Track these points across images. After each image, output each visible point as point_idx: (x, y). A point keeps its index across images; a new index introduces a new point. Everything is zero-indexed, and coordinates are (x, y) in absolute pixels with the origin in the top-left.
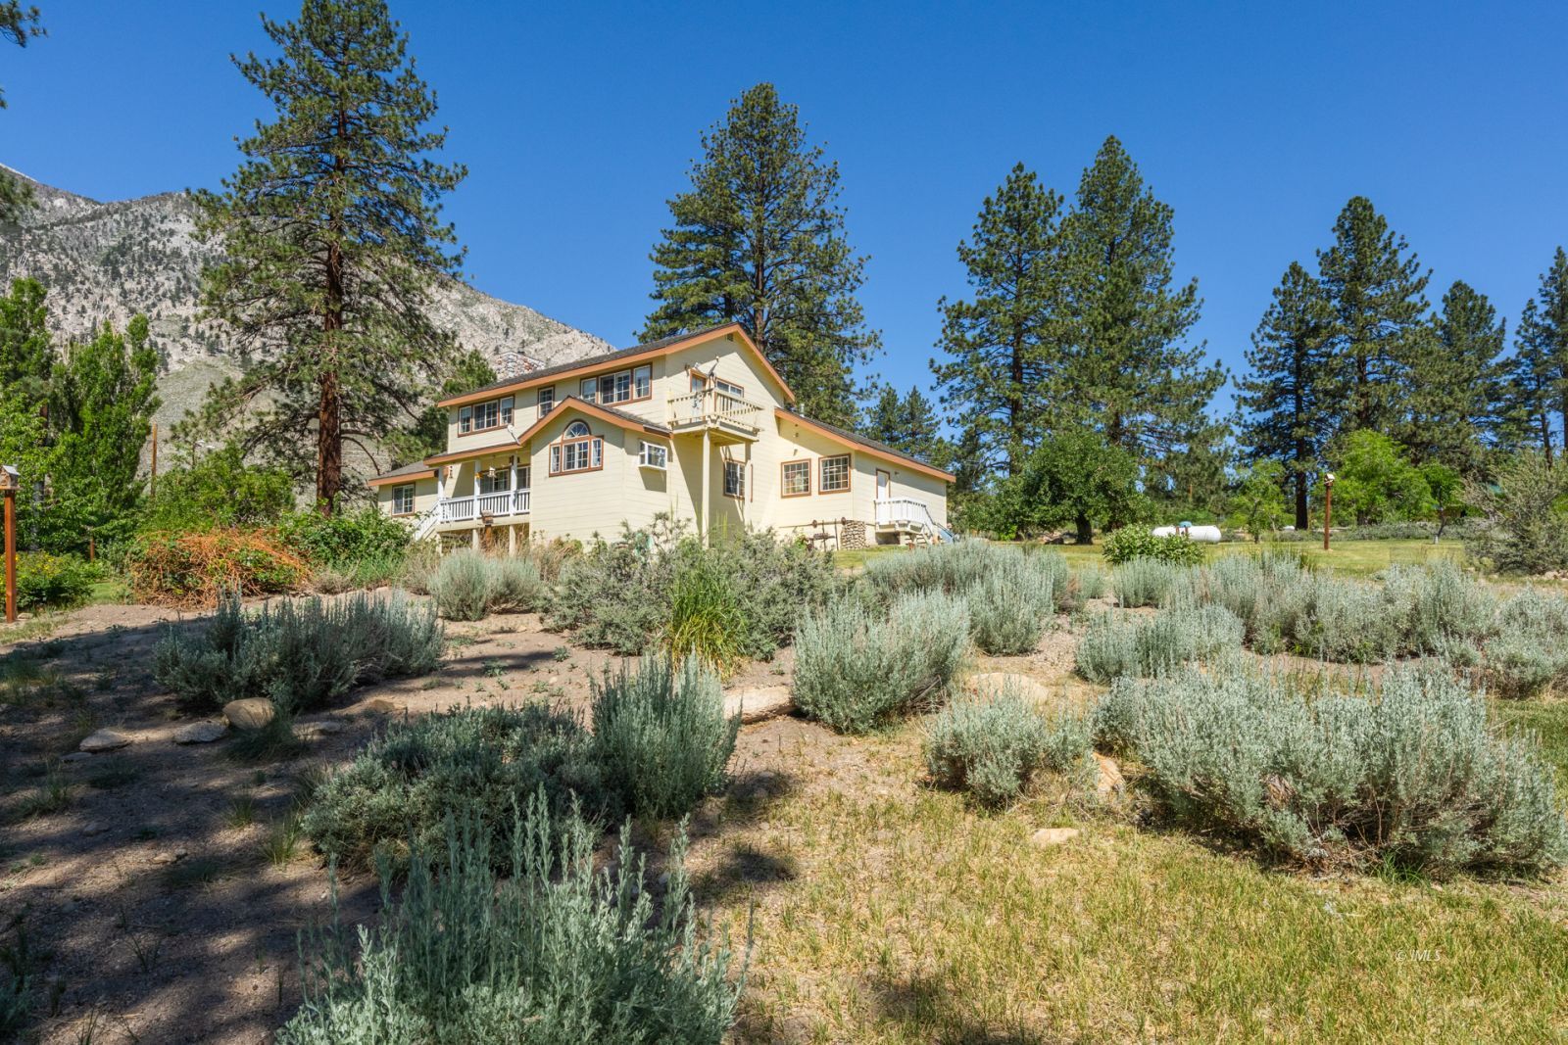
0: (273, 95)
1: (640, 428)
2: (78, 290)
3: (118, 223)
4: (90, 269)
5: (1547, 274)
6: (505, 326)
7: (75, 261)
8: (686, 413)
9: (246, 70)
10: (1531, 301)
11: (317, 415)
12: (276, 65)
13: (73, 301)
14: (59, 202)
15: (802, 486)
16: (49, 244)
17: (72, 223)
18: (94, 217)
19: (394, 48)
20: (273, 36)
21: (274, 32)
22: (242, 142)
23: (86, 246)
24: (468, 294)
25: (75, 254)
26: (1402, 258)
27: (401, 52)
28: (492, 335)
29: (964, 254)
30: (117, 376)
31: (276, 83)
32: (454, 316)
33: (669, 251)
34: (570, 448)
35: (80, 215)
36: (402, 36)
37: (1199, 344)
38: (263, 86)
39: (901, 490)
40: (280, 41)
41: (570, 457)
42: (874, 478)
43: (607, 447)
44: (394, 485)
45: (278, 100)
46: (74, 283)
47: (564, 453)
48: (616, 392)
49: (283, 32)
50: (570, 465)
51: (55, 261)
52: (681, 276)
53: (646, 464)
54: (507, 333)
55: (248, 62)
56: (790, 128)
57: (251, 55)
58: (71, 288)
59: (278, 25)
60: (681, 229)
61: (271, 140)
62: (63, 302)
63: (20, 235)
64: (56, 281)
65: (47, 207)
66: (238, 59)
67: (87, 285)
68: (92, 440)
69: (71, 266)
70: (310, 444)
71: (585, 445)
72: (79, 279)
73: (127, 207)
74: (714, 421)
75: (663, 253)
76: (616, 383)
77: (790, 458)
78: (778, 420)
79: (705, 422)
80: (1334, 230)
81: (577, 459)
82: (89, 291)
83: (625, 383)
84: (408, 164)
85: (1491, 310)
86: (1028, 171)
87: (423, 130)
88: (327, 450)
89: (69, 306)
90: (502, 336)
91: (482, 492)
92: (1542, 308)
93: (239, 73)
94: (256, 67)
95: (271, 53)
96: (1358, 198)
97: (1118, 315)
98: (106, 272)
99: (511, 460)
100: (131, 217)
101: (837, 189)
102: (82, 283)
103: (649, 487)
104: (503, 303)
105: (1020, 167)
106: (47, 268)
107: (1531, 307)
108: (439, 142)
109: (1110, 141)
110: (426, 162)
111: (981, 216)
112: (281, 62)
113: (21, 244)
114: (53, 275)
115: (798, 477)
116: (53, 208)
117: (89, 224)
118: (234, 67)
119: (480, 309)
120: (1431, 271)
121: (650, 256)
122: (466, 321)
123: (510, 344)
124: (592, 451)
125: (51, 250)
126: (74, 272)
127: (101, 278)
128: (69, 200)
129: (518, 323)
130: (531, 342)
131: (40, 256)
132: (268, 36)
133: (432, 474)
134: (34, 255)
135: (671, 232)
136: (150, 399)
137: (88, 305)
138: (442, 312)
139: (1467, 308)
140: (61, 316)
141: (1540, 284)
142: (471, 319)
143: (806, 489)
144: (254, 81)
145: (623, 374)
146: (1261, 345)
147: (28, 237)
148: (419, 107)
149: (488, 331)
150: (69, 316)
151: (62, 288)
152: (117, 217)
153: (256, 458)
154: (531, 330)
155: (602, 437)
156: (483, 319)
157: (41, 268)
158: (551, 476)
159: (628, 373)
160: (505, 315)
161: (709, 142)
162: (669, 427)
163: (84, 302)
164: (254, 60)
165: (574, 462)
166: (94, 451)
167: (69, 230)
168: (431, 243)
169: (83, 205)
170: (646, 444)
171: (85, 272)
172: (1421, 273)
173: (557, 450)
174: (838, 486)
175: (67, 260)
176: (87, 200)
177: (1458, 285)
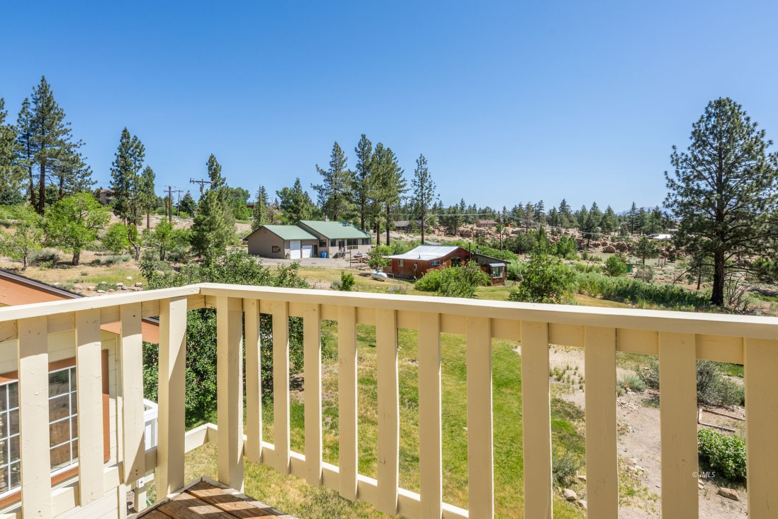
5: (37, 89)
92: (33, 106)
107: (26, 103)
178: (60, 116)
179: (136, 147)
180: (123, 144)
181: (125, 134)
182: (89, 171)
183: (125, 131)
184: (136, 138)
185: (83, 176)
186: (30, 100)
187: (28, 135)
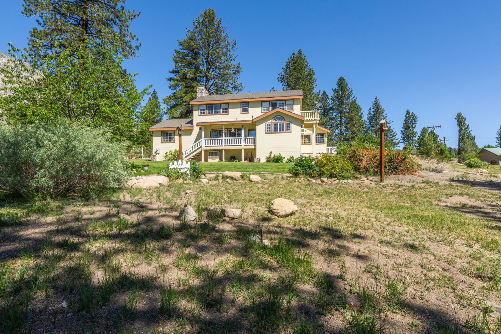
15: (308, 142)
34: (275, 125)
41: (275, 128)
43: (293, 125)
44: (162, 131)
47: (272, 126)
50: (275, 130)
71: (283, 124)
76: (278, 104)
81: (279, 129)
83: (282, 105)
92: (373, 110)
107: (370, 109)
115: (306, 139)
124: (286, 127)
143: (309, 142)
145: (281, 102)
155: (291, 122)
158: (266, 133)
159: (284, 102)
173: (268, 125)
174: (321, 142)
178: (383, 111)
179: (413, 118)
180: (407, 118)
181: (408, 113)
182: (395, 134)
183: (408, 111)
184: (413, 113)
185: (393, 137)
186: (372, 108)
187: (371, 123)
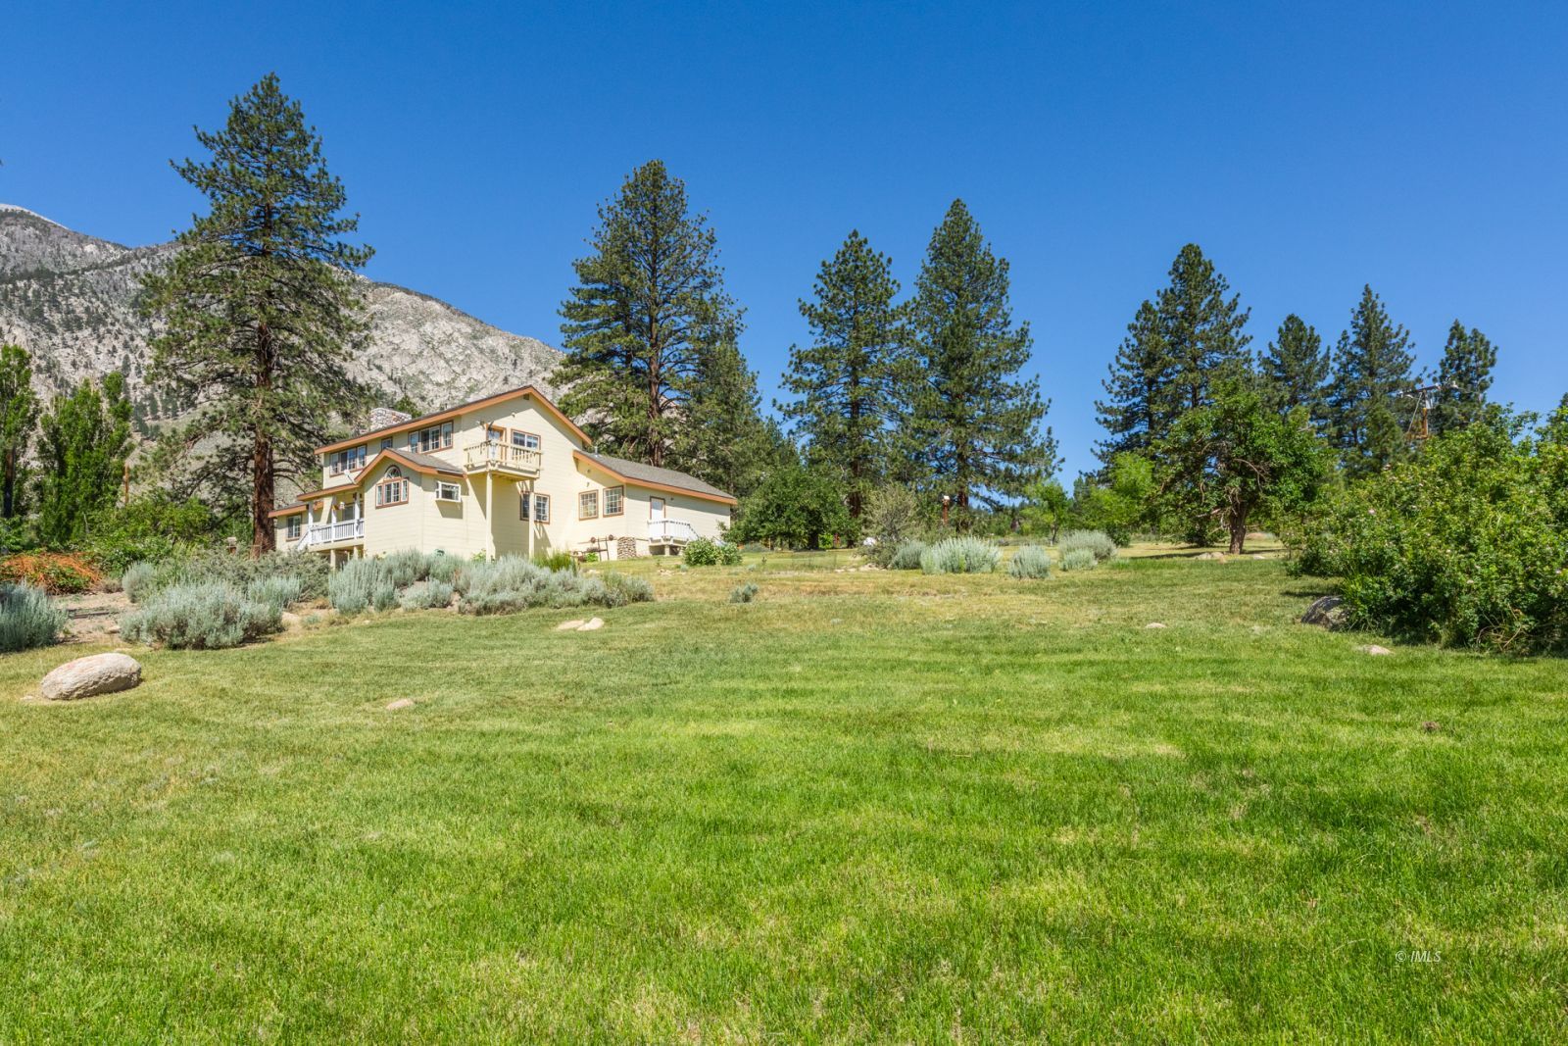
0: (209, 192)
1: (435, 472)
2: (109, 332)
3: (146, 267)
4: (120, 311)
5: (1357, 308)
6: (513, 356)
7: (105, 304)
8: (479, 458)
9: (183, 173)
10: (1345, 332)
11: (252, 457)
12: (209, 167)
13: (104, 341)
14: (89, 248)
15: (592, 511)
16: (81, 288)
17: (102, 268)
18: (123, 261)
19: (310, 149)
20: (206, 144)
21: (207, 141)
22: (179, 234)
23: (116, 290)
24: (478, 327)
25: (106, 297)
26: (1226, 298)
27: (316, 152)
28: (501, 366)
29: (807, 310)
30: (94, 426)
31: (209, 181)
32: (465, 348)
33: (575, 306)
34: (389, 487)
35: (110, 260)
36: (316, 140)
37: (1033, 377)
38: (199, 185)
39: (674, 512)
40: (212, 148)
41: (389, 494)
42: (648, 504)
43: (411, 485)
44: (288, 516)
45: (213, 195)
46: (105, 324)
47: (384, 489)
48: (431, 442)
49: (214, 140)
50: (389, 500)
51: (86, 304)
52: (584, 329)
53: (440, 498)
54: (515, 364)
55: (185, 166)
56: (677, 198)
57: (187, 160)
58: (102, 330)
59: (209, 135)
60: (585, 287)
61: (205, 231)
62: (95, 343)
63: (53, 280)
64: (88, 323)
65: (78, 253)
66: (176, 163)
67: (117, 326)
68: (75, 480)
69: (102, 309)
70: (247, 481)
71: (398, 484)
72: (109, 320)
73: (154, 252)
74: (493, 465)
75: (569, 309)
76: (431, 436)
77: (585, 489)
78: (577, 460)
79: (486, 466)
80: (1170, 274)
81: (392, 495)
82: (119, 332)
83: (436, 436)
84: (326, 246)
85: (1317, 340)
86: (861, 238)
87: (338, 216)
88: (261, 486)
89: (100, 347)
90: (511, 367)
91: (338, 521)
93: (178, 175)
94: (192, 169)
95: (204, 157)
96: (1190, 245)
97: (953, 357)
98: (135, 313)
99: (355, 496)
100: (157, 261)
101: (716, 250)
102: (113, 324)
103: (444, 515)
104: (511, 335)
105: (855, 234)
106: (79, 311)
108: (353, 226)
109: (957, 204)
110: (339, 244)
111: (819, 277)
112: (214, 165)
113: (54, 289)
114: (85, 317)
115: (590, 504)
116: (84, 254)
117: (118, 269)
118: (174, 170)
119: (489, 342)
120: (1249, 309)
121: (558, 311)
122: (476, 353)
123: (518, 373)
124: (402, 487)
125: (82, 293)
126: (105, 314)
127: (131, 320)
128: (98, 246)
129: (525, 354)
130: (538, 372)
131: (72, 300)
132: (201, 144)
133: (304, 508)
134: (67, 298)
135: (578, 291)
136: (125, 444)
137: (119, 345)
138: (454, 345)
139: (1297, 337)
140: (93, 356)
141: (1351, 317)
142: (482, 351)
143: (594, 514)
144: (191, 181)
145: (435, 429)
146: (1117, 374)
147: (61, 282)
148: (332, 197)
149: (497, 362)
150: (101, 356)
151: (94, 330)
152: (144, 261)
153: (205, 492)
154: (538, 361)
155: (407, 479)
156: (493, 351)
157: (73, 311)
158: (377, 508)
159: (438, 428)
160: (513, 347)
161: (605, 213)
162: (465, 470)
163: (115, 343)
164: (190, 164)
165: (392, 498)
166: (77, 488)
167: (99, 275)
168: (344, 312)
169: (112, 250)
170: (440, 483)
171: (114, 313)
172: (1240, 311)
173: (380, 487)
174: (615, 511)
175: (98, 303)
176: (116, 246)
177: (1291, 319)
